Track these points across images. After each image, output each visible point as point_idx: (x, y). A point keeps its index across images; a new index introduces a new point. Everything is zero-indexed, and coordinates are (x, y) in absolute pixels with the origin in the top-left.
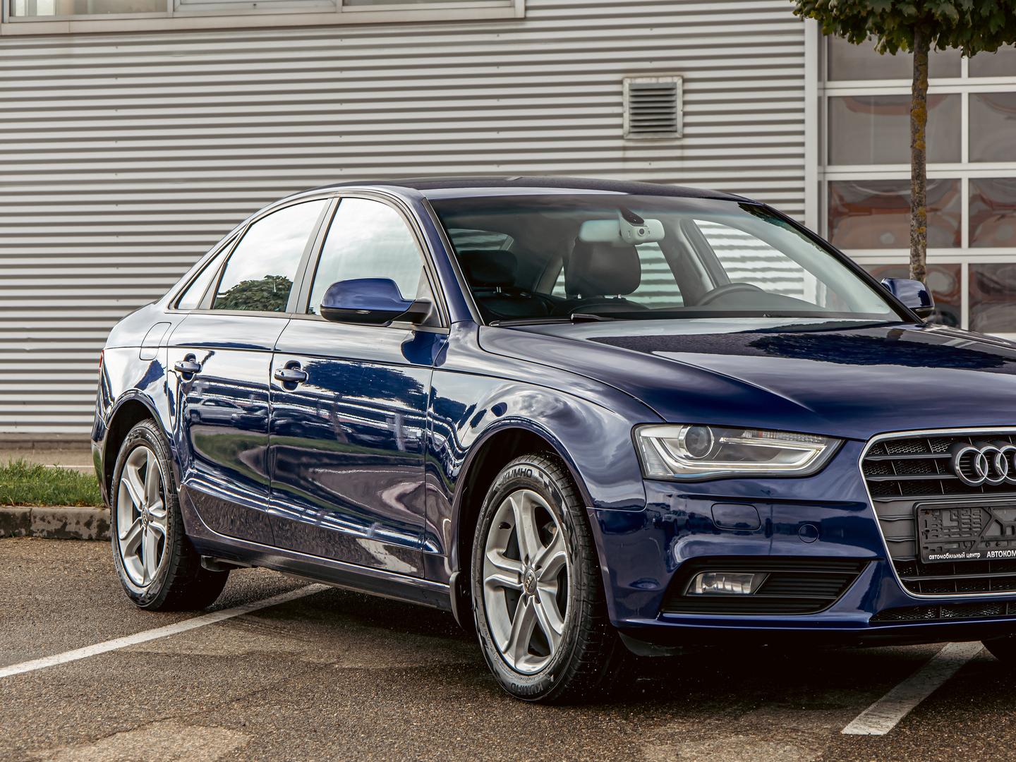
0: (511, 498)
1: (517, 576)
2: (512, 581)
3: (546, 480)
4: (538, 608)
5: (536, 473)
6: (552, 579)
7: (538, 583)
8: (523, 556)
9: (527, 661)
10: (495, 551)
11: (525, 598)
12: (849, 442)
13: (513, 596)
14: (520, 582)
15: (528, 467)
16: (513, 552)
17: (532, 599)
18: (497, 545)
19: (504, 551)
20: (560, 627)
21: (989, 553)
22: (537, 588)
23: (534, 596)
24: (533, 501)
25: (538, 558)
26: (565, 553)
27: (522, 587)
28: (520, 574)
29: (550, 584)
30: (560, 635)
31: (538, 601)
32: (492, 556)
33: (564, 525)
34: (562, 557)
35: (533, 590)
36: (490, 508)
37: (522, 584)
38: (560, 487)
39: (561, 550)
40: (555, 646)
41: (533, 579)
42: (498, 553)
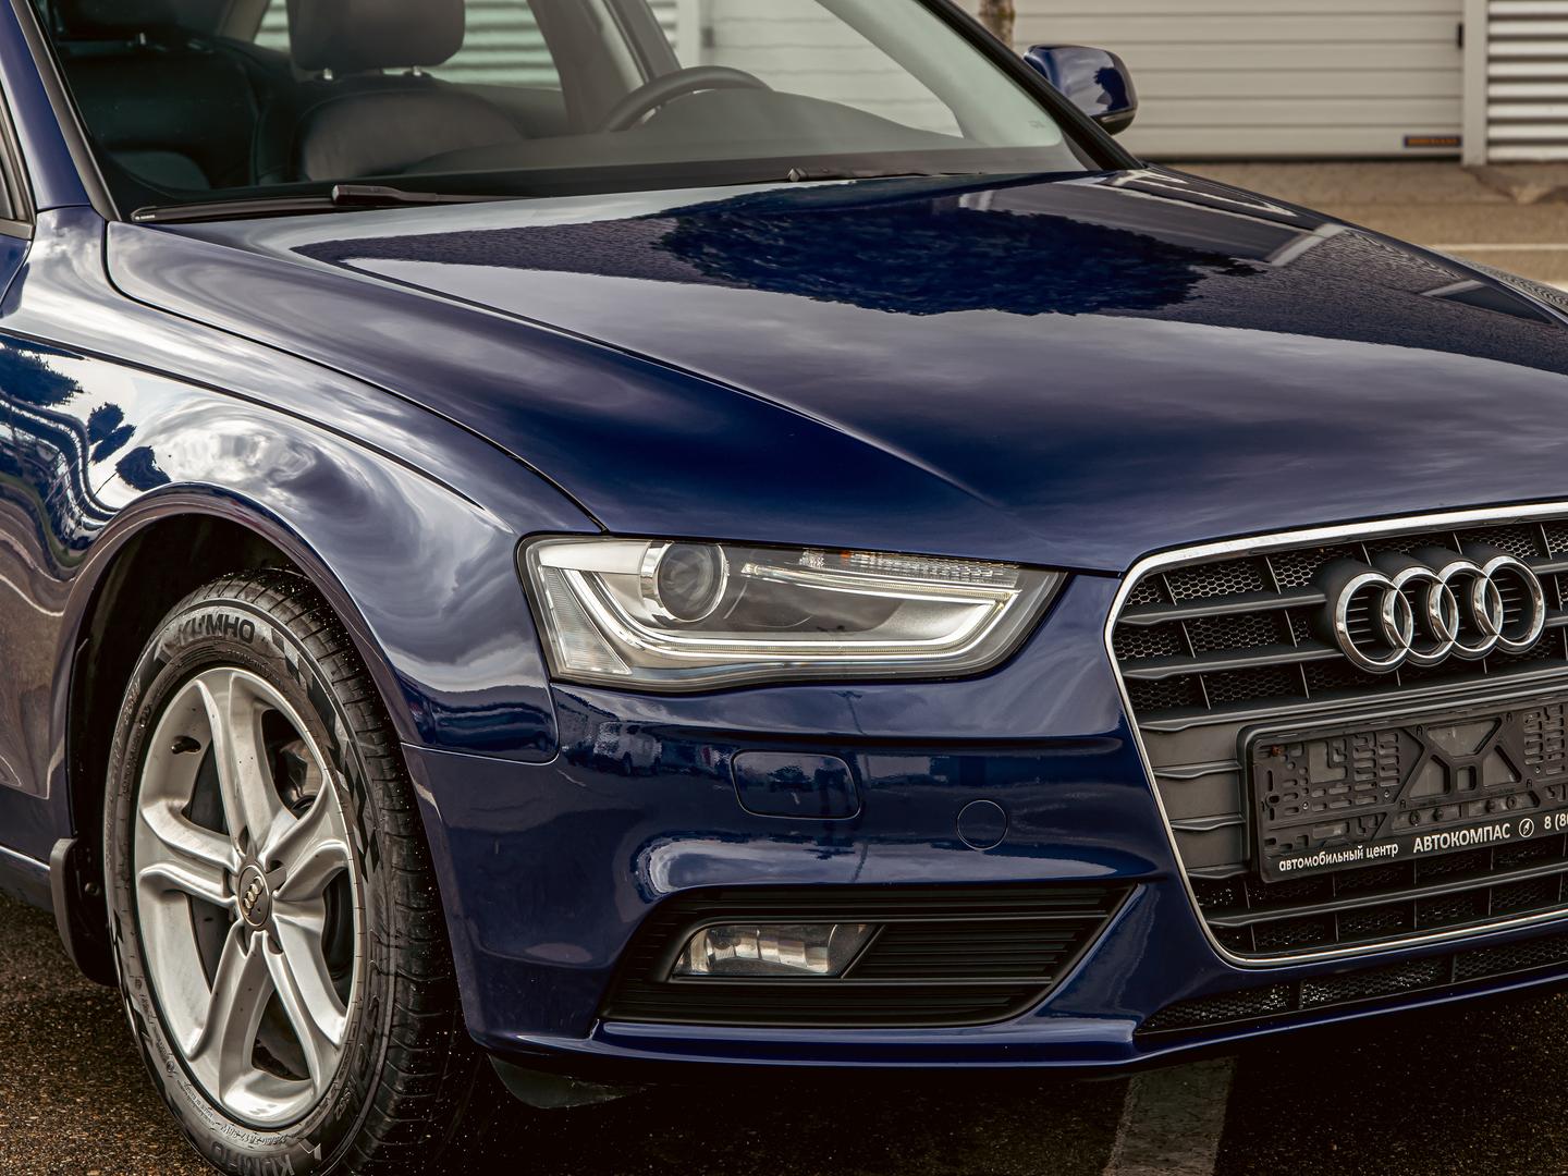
0: (201, 685)
1: (219, 876)
2: (211, 888)
3: (293, 654)
4: (274, 962)
5: (264, 630)
6: (312, 897)
7: (274, 902)
8: (234, 829)
9: (252, 1088)
10: (162, 804)
11: (243, 934)
12: (1080, 579)
13: (212, 923)
14: (228, 892)
15: (243, 615)
16: (206, 811)
17: (259, 940)
18: (164, 791)
19: (185, 803)
20: (335, 1025)
21: (1418, 840)
22: (274, 915)
23: (265, 934)
24: (256, 697)
25: (273, 843)
26: (344, 846)
27: (233, 904)
28: (227, 873)
29: (305, 906)
30: (337, 1048)
31: (276, 947)
32: (157, 817)
33: (341, 777)
34: (339, 854)
35: (261, 915)
36: (147, 701)
37: (235, 898)
38: (329, 678)
39: (332, 839)
40: (321, 1070)
41: (262, 890)
42: (171, 810)
